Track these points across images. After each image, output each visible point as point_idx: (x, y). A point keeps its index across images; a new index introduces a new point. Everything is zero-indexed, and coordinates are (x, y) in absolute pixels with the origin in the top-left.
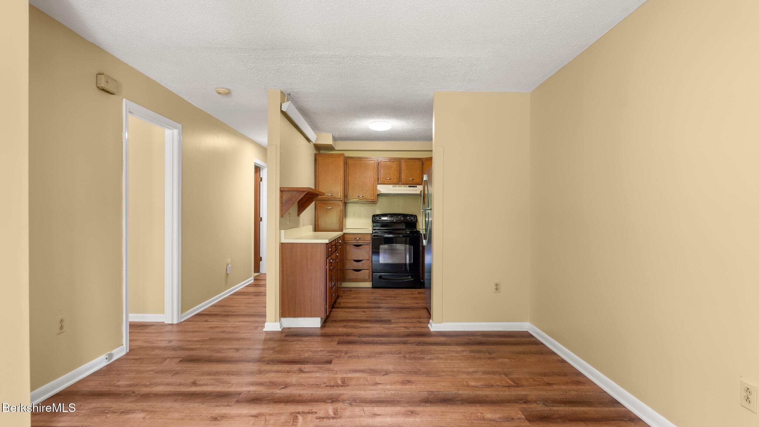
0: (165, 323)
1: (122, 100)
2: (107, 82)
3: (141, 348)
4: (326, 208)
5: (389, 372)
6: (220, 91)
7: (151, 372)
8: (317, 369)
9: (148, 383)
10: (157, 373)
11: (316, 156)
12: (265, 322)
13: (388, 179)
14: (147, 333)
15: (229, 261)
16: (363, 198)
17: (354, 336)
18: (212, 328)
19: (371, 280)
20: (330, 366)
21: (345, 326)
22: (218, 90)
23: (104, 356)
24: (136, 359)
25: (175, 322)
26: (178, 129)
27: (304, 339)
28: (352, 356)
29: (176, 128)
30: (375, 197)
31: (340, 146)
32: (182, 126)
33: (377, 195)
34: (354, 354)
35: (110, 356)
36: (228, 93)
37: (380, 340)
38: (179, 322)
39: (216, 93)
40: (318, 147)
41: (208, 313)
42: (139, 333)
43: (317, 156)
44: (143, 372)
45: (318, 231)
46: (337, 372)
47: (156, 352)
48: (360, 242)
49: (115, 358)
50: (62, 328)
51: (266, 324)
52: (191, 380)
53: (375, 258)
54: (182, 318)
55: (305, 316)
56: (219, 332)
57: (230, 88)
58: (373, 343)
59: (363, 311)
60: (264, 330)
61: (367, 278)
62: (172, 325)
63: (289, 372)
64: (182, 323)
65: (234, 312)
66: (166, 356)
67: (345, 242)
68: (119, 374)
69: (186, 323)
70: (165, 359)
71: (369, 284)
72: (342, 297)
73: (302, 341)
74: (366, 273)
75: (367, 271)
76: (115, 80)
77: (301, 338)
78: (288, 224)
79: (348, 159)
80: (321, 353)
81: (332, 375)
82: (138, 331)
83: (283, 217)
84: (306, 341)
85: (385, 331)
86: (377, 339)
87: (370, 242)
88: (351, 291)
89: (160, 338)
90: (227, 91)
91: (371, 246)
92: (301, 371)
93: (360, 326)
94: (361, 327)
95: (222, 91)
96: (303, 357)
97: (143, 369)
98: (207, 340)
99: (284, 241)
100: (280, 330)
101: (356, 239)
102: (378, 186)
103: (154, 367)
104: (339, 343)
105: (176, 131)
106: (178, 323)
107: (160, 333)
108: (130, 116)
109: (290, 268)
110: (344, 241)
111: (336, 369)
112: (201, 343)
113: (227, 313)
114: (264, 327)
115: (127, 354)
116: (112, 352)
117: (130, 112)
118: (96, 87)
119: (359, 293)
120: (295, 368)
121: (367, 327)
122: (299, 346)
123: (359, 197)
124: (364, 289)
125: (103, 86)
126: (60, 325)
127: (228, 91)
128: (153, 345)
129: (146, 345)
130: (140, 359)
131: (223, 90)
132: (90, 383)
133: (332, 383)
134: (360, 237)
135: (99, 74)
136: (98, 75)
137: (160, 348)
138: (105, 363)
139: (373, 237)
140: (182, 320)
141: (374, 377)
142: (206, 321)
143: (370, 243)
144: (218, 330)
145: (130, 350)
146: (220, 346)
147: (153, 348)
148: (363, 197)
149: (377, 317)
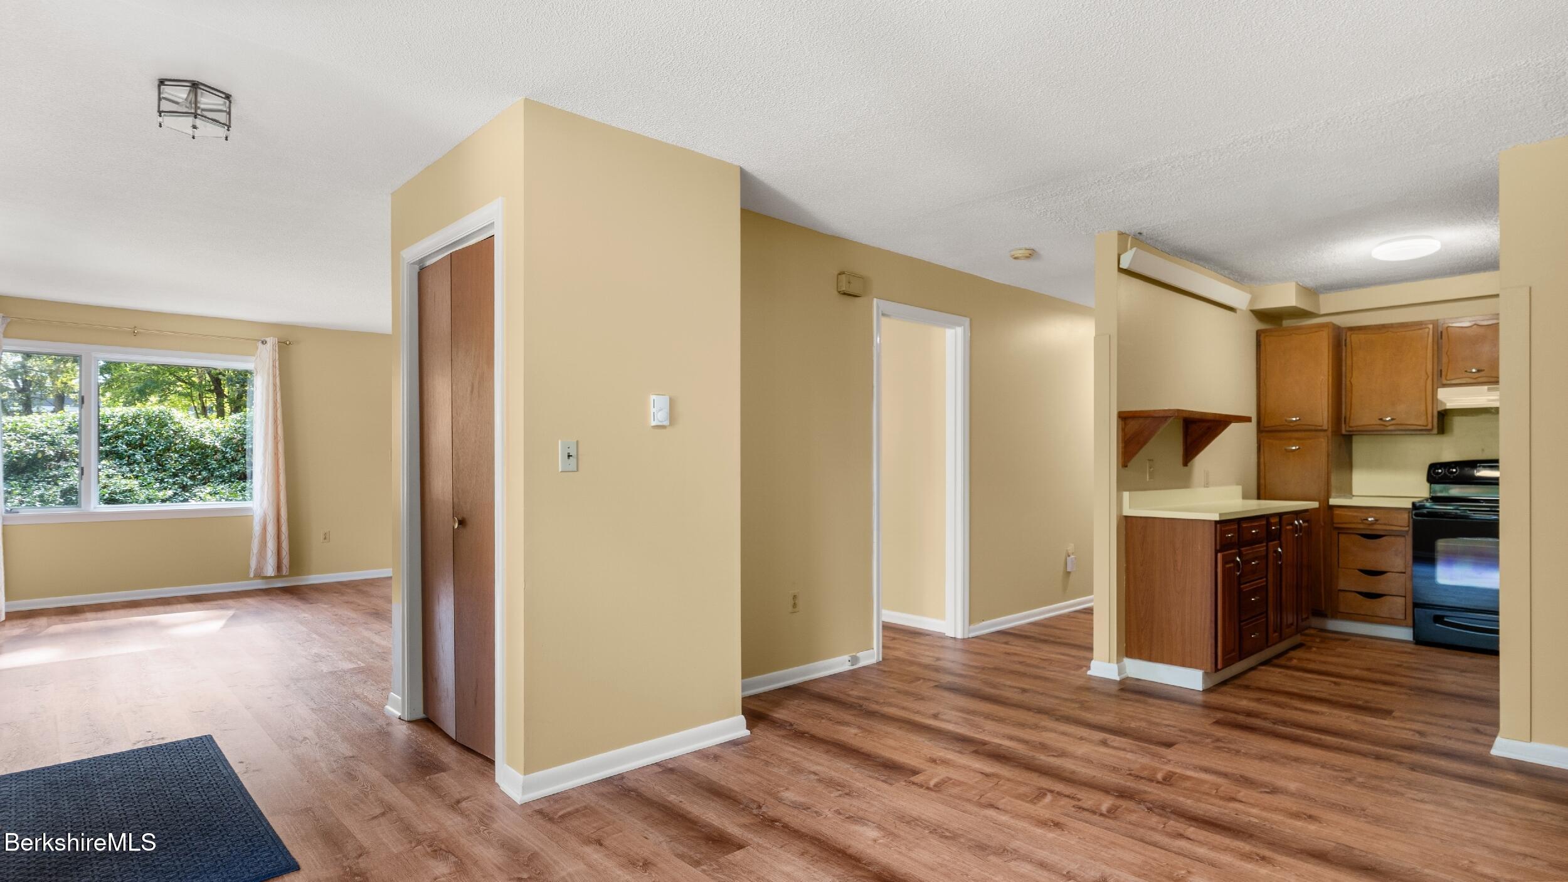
0: (946, 635)
1: (873, 300)
2: (849, 283)
3: (897, 659)
4: (1286, 450)
5: (1280, 791)
6: (1016, 256)
7: (892, 690)
8: (1134, 748)
9: (882, 701)
10: (899, 692)
11: (1260, 335)
12: (1092, 659)
13: (1474, 370)
14: (916, 643)
15: (1071, 548)
16: (1393, 422)
17: (1265, 719)
18: (1009, 654)
19: (1412, 625)
20: (1163, 751)
21: (1258, 700)
22: (1013, 253)
23: (846, 657)
24: (885, 671)
25: (959, 636)
26: (963, 327)
27: (1151, 701)
28: (1224, 748)
29: (959, 325)
30: (1430, 419)
31: (1329, 304)
32: (971, 320)
33: (1436, 414)
34: (1232, 746)
35: (854, 660)
36: (1032, 254)
37: (1320, 739)
38: (966, 637)
39: (1012, 259)
40: (1265, 316)
41: (1016, 632)
42: (906, 641)
43: (1263, 335)
44: (883, 687)
45: (1265, 499)
46: (1169, 761)
47: (914, 669)
48: (1379, 528)
49: (862, 664)
50: (795, 605)
51: (1093, 663)
52: (932, 712)
53: (1422, 570)
54: (969, 632)
55: (1171, 662)
56: (1014, 662)
57: (1032, 246)
58: (1295, 740)
59: (1335, 683)
60: (1089, 673)
61: (1401, 617)
62: (955, 638)
63: (1081, 739)
64: (970, 639)
65: (1060, 638)
66: (921, 676)
67: (1335, 525)
68: (856, 683)
69: (973, 640)
70: (918, 679)
71: (1405, 634)
72: (1310, 648)
73: (1145, 703)
74: (1397, 605)
75: (1401, 601)
76: (861, 277)
77: (1147, 699)
78: (1148, 480)
79: (1349, 334)
80: (1166, 729)
81: (1155, 764)
82: (906, 638)
83: (1126, 466)
84: (1153, 705)
85: (1354, 727)
86: (1317, 735)
87: (1407, 529)
88: (1346, 640)
89: (927, 653)
90: (1027, 253)
91: (1409, 540)
92: (1104, 743)
93: (1296, 705)
94: (1296, 709)
95: (1018, 253)
96: (1126, 725)
97: (884, 683)
98: (989, 668)
99: (1128, 511)
100: (1118, 679)
101: (1367, 520)
102: (1439, 390)
103: (898, 685)
104: (1218, 723)
105: (959, 330)
106: (964, 639)
107: (933, 646)
108: (884, 320)
109: (1142, 565)
110: (1333, 523)
111: (1170, 758)
112: (977, 671)
113: (1046, 638)
114: (1089, 668)
115: (878, 663)
116: (858, 655)
117: (883, 315)
118: (836, 293)
119: (1365, 648)
120: (1097, 737)
121: (1312, 712)
122: (1132, 709)
123: (1381, 419)
124: (1387, 642)
125: (844, 289)
126: (793, 602)
127: (1030, 252)
128: (914, 659)
129: (908, 657)
130: (889, 672)
131: (1020, 252)
132: (823, 685)
133: (1145, 774)
134: (1378, 516)
135: (840, 274)
136: (839, 276)
137: (920, 665)
138: (847, 667)
139: (1414, 517)
140: (971, 635)
141: (1238, 789)
142: (1006, 643)
143: (1407, 532)
144: (1016, 658)
145: (883, 659)
146: (1002, 680)
147: (912, 663)
148: (1392, 419)
149: (1358, 699)
